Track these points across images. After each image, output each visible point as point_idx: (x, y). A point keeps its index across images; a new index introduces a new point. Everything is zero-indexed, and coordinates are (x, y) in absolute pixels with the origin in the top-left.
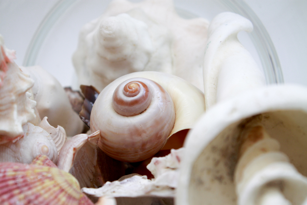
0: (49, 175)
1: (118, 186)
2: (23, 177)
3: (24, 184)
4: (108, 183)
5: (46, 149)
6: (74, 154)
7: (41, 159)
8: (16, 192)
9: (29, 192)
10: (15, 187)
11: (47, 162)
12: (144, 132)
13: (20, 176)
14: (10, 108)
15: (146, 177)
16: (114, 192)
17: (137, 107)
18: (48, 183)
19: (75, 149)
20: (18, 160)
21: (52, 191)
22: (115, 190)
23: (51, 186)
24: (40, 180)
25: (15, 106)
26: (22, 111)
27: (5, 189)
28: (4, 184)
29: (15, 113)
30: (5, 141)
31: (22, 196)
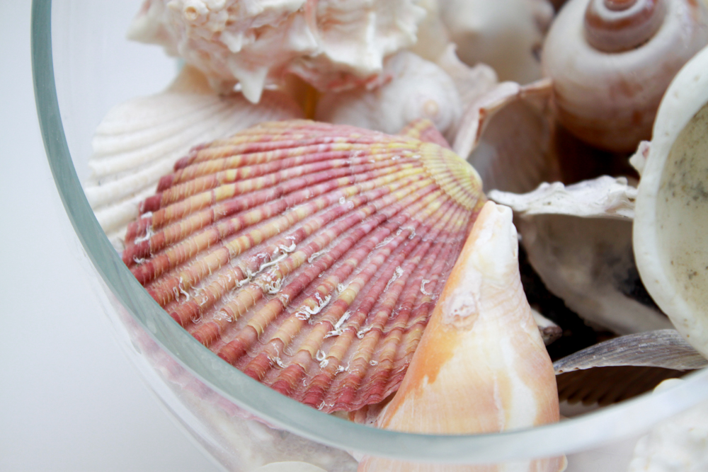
0: (415, 157)
1: (560, 192)
2: (361, 155)
3: (361, 168)
4: (544, 185)
5: (432, 108)
6: (481, 122)
7: (421, 126)
8: (345, 180)
9: (369, 184)
10: (343, 171)
11: (430, 133)
12: (639, 88)
13: (358, 152)
14: (361, 20)
15: (623, 179)
16: (549, 203)
17: (628, 33)
18: (409, 171)
19: (482, 111)
20: (376, 124)
21: (413, 187)
22: (553, 200)
23: (415, 178)
24: (395, 164)
25: (372, 16)
26: (388, 28)
27: (325, 174)
28: (324, 164)
29: (370, 31)
30: (350, 86)
31: (352, 189)
